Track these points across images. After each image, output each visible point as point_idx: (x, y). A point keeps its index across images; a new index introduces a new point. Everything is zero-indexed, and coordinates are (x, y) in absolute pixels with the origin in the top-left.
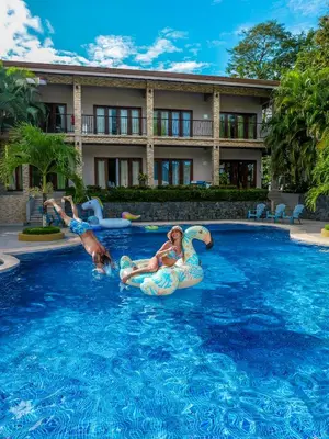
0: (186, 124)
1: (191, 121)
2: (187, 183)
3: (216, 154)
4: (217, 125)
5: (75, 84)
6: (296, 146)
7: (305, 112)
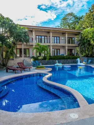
0: (58, 40)
1: (59, 39)
2: (58, 55)
3: (67, 48)
4: (67, 41)
5: (33, 30)
6: (88, 46)
7: (90, 38)
